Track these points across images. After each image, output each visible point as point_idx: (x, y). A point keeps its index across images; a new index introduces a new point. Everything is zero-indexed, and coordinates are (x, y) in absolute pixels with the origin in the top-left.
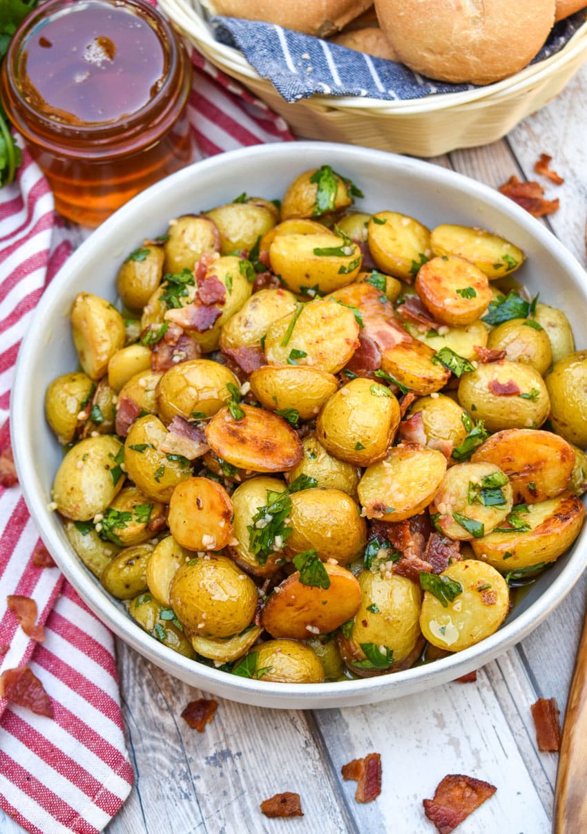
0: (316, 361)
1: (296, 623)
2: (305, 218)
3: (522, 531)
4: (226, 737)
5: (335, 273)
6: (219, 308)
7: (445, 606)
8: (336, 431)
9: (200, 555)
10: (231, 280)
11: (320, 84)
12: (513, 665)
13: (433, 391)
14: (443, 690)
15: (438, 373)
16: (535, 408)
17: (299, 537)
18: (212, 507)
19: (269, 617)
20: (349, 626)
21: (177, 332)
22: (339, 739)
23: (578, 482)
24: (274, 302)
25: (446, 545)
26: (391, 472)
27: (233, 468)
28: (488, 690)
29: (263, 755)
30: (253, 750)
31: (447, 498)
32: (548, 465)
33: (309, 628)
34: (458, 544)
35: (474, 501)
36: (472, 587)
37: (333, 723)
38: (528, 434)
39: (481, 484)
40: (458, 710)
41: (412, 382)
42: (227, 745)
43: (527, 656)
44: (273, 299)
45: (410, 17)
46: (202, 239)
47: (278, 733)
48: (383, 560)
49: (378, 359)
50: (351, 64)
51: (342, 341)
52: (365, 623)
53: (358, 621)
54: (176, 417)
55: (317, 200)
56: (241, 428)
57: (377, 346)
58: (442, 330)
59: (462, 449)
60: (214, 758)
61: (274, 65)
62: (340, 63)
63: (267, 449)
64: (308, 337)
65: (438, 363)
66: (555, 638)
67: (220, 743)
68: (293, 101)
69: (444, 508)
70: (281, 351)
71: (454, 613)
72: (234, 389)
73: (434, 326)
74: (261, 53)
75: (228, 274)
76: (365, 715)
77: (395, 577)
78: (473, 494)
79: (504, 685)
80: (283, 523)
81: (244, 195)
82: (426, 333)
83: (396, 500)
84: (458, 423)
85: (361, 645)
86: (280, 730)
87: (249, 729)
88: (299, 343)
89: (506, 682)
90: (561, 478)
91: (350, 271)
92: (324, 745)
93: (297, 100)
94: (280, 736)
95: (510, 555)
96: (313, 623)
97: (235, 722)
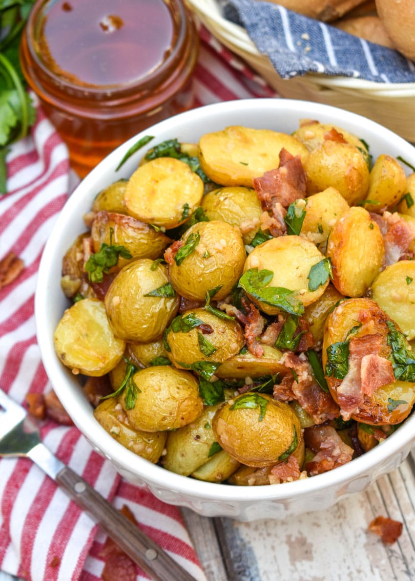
11: (316, 63)
45: (406, 4)
50: (347, 47)
61: (274, 42)
62: (338, 45)
68: (287, 78)
74: (263, 30)
93: (291, 77)
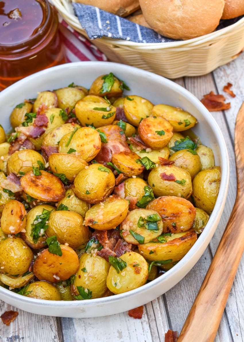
0: (79, 154)
1: (49, 273)
2: (96, 95)
3: (161, 243)
4: (19, 329)
5: (100, 118)
6: (44, 129)
7: (118, 273)
8: (78, 184)
9: (9, 236)
10: (53, 117)
12: (161, 314)
13: (134, 174)
14: (125, 321)
15: (137, 166)
16: (183, 188)
17: (52, 230)
18: (17, 213)
19: (36, 268)
20: (74, 278)
21: (23, 138)
22: (70, 337)
23: (200, 227)
24: (69, 128)
25: (125, 245)
26: (102, 207)
27: (32, 199)
28: (146, 324)
29: (34, 340)
30: (30, 337)
31: (128, 222)
32: (182, 215)
33: (55, 276)
34: (131, 245)
35: (142, 226)
36: (131, 264)
37: (69, 329)
38: (174, 198)
39: (146, 219)
40: (130, 331)
41: (123, 169)
42: (18, 334)
43: (169, 311)
44: (69, 126)
45: (150, 4)
46: (49, 101)
47: (43, 331)
48: (94, 249)
49: (110, 157)
50: (129, 28)
51: (92, 146)
52: (80, 277)
53: (77, 276)
54: (12, 173)
55: (102, 86)
56: (38, 180)
57: (111, 152)
58: (148, 150)
59: (141, 202)
60: (11, 338)
61: (91, 24)
62: (124, 26)
63: (47, 190)
64: (78, 142)
65: (139, 162)
66: (184, 304)
67: (16, 332)
68: (92, 39)
69: (125, 227)
70: (65, 148)
71: (122, 277)
72: (41, 164)
73: (144, 147)
74: (86, 19)
75: (53, 114)
76: (85, 327)
77: (98, 257)
78: (142, 223)
79: (155, 322)
80: (45, 223)
81: (73, 83)
82: (140, 151)
83: (99, 218)
84: (142, 190)
85: (77, 287)
86: (44, 329)
87: (30, 327)
88: (74, 145)
89: (156, 321)
90: (189, 222)
91: (107, 118)
92: (63, 339)
93: (95, 38)
94: (43, 332)
95: (153, 253)
96: (57, 274)
97: (24, 323)
